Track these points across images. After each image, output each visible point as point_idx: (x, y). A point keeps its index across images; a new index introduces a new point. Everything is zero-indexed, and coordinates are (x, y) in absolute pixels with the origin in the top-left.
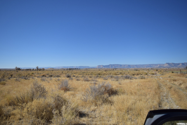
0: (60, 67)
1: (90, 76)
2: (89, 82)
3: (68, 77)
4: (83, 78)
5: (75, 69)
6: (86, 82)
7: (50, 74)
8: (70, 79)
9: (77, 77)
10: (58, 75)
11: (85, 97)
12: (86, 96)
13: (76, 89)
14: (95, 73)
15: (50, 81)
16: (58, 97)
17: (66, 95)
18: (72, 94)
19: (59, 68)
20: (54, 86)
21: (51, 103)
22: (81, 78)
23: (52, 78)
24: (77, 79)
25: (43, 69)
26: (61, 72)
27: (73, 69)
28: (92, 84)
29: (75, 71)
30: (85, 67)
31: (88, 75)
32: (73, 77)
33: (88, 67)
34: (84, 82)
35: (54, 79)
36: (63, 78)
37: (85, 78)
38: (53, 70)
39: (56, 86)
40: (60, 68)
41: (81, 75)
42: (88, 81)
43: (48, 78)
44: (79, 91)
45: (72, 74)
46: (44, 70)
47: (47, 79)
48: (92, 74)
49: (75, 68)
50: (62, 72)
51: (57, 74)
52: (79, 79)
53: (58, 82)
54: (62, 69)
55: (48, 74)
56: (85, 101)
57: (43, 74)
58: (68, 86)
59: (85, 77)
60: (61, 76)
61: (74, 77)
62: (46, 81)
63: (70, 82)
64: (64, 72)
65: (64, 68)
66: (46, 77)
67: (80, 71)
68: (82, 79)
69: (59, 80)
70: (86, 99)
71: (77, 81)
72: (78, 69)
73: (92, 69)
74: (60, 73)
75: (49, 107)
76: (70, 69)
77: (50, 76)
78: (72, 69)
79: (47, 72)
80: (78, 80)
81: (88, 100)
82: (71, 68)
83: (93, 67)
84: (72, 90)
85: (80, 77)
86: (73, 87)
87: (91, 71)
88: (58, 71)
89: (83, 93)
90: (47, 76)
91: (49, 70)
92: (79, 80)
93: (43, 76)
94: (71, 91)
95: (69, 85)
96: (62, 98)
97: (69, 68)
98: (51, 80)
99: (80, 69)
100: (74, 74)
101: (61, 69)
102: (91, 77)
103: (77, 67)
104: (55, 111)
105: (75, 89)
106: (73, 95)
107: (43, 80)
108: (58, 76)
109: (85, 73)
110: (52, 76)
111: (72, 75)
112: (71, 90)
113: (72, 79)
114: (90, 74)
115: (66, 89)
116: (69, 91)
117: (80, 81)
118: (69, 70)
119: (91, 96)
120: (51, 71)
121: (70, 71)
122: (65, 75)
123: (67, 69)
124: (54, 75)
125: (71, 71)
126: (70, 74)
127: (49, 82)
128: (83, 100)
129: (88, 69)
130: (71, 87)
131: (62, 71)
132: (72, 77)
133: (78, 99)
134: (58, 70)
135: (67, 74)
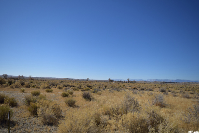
0: (152, 80)
1: (192, 92)
2: (190, 99)
3: (163, 91)
4: (182, 94)
5: (171, 82)
6: (187, 100)
7: (142, 87)
8: (165, 94)
9: (173, 92)
10: (151, 88)
11: (186, 118)
12: (189, 117)
13: (174, 106)
14: (198, 89)
15: (142, 95)
16: (154, 113)
17: (162, 112)
18: (168, 112)
19: (151, 81)
20: (147, 100)
21: (146, 119)
22: (178, 93)
23: (144, 91)
24: (174, 94)
25: (134, 81)
26: (153, 85)
27: (168, 82)
28: (194, 102)
29: (170, 85)
30: (184, 80)
31: (189, 90)
32: (168, 91)
33: (188, 80)
34: (183, 99)
35: (147, 93)
36: (157, 92)
37: (185, 94)
38: (144, 82)
39: (149, 100)
40: (153, 81)
41: (179, 91)
42: (189, 98)
43: (139, 91)
44: (177, 109)
45: (167, 88)
46: (135, 83)
47: (138, 92)
48: (193, 89)
49: (170, 81)
50: (155, 86)
51: (150, 87)
52: (176, 95)
53: (151, 96)
54: (155, 82)
55: (139, 87)
56: (188, 123)
57: (135, 87)
58: (164, 102)
59: (184, 93)
60: (154, 90)
61: (170, 91)
62: (137, 94)
63: (165, 97)
64: (157, 85)
65: (157, 81)
66: (137, 89)
67: (177, 86)
68: (181, 96)
69: (152, 94)
70: (188, 119)
71: (174, 97)
72: (174, 83)
73: (193, 83)
74: (153, 87)
75: (144, 122)
76: (164, 83)
77: (142, 89)
78: (166, 82)
79: (138, 85)
80: (175, 96)
81: (191, 122)
82: (165, 81)
83: (194, 81)
84: (168, 107)
85: (177, 92)
86: (170, 103)
87: (193, 86)
88: (150, 85)
89: (183, 112)
90: (139, 89)
91: (141, 83)
92: (176, 96)
93: (135, 89)
94: (167, 107)
95: (165, 101)
96: (157, 115)
97: (163, 81)
98: (143, 93)
99: (176, 83)
100: (170, 89)
101: (153, 82)
102: (192, 94)
103: (172, 80)
104: (150, 128)
105: (172, 106)
106: (170, 113)
107: (135, 93)
108: (150, 90)
109: (183, 87)
110: (143, 89)
111: (167, 90)
112: (167, 106)
113: (167, 94)
114: (190, 89)
115: (162, 106)
116: (165, 107)
117: (178, 98)
118: (162, 84)
119: (195, 118)
120: (143, 84)
121: (164, 85)
122: (158, 89)
123: (161, 83)
124: (146, 89)
125: (166, 85)
126: (164, 88)
127: (141, 96)
128: (183, 121)
129: (187, 83)
130: (166, 104)
131: (155, 85)
132: (167, 92)
133: (177, 119)
134: (150, 83)
135: (161, 88)
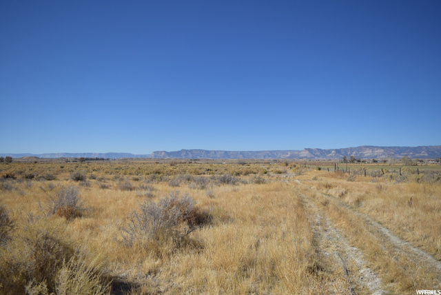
0: (55, 154)
1: (136, 177)
2: (133, 192)
3: (78, 179)
4: (118, 182)
5: (97, 159)
6: (127, 193)
7: (28, 172)
8: (82, 185)
9: (100, 180)
10: (51, 173)
11: (125, 234)
12: (131, 232)
13: (101, 210)
14: (146, 169)
15: (26, 191)
16: (47, 238)
17: (73, 231)
18: (87, 226)
19: (53, 157)
20: (38, 203)
21: (24, 260)
22: (111, 181)
23: (33, 182)
24: (103, 183)
25: (8, 158)
26: (57, 167)
27: (91, 159)
28: (141, 196)
29: (95, 165)
30: (122, 154)
31: (130, 174)
32: (90, 178)
33: (130, 154)
34: (119, 191)
35: (39, 185)
36: (64, 182)
37: (123, 183)
38: (36, 160)
39: (42, 203)
40: (57, 157)
41: (113, 176)
42: (131, 189)
43: (20, 181)
44: (107, 216)
45: (88, 171)
46: (11, 162)
47: (17, 184)
48: (139, 171)
49: (95, 157)
50: (62, 167)
51: (48, 172)
52: (106, 184)
53: (49, 193)
54: (62, 159)
55: (21, 173)
56: (128, 245)
57: (8, 172)
58: (78, 205)
59: (122, 180)
60: (58, 177)
61: (94, 178)
62: (13, 190)
63: (82, 193)
64: (67, 167)
65: (66, 157)
66: (14, 178)
67: (108, 165)
68: (115, 185)
69: (51, 187)
70: (129, 239)
71: (101, 190)
72: (103, 159)
73: (138, 159)
74: (56, 169)
75: (16, 273)
76: (83, 160)
77: (27, 177)
78: (87, 159)
79: (18, 167)
80: (104, 187)
81: (135, 241)
82: (85, 157)
83: (140, 155)
84: (88, 216)
85: (109, 180)
86: (92, 205)
87: (138, 166)
88: (49, 165)
89: (120, 222)
90: (19, 177)
91: (25, 163)
92: (107, 187)
93: (7, 176)
94: (85, 216)
95: (82, 201)
96: (58, 242)
97: (79, 157)
98: (28, 187)
99: (108, 159)
100: (94, 173)
101: (58, 159)
102: (137, 180)
103: (100, 154)
105: (96, 212)
106: (92, 228)
107: (6, 188)
108: (50, 178)
109: (121, 168)
110: (31, 177)
111: (88, 175)
112: (86, 213)
113: (88, 185)
114: (133, 171)
115: (73, 213)
116: (81, 216)
117: (109, 190)
118: (79, 163)
119: (143, 232)
120: (31, 165)
121: (83, 165)
122: (68, 174)
123: (75, 160)
124: (40, 175)
125: (86, 165)
126: (82, 171)
127: (22, 194)
128: (120, 242)
129: (128, 160)
130: (84, 207)
131: (62, 165)
132: (87, 180)
133: (107, 241)
134: (50, 161)
135: (75, 172)
